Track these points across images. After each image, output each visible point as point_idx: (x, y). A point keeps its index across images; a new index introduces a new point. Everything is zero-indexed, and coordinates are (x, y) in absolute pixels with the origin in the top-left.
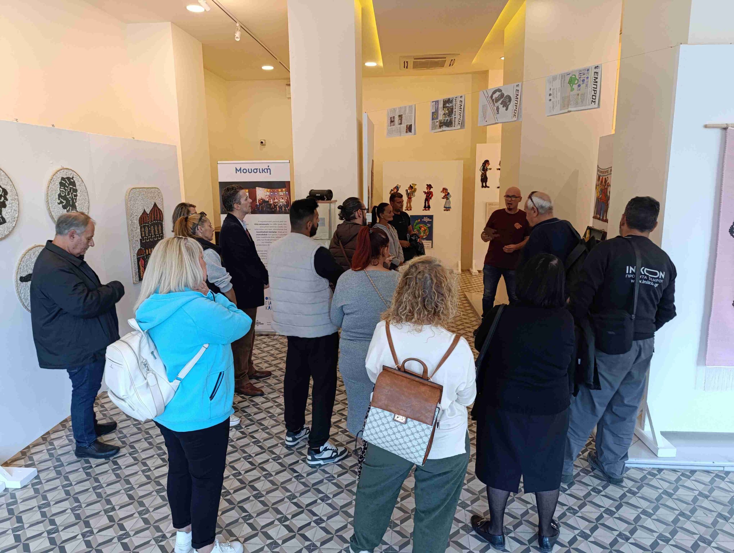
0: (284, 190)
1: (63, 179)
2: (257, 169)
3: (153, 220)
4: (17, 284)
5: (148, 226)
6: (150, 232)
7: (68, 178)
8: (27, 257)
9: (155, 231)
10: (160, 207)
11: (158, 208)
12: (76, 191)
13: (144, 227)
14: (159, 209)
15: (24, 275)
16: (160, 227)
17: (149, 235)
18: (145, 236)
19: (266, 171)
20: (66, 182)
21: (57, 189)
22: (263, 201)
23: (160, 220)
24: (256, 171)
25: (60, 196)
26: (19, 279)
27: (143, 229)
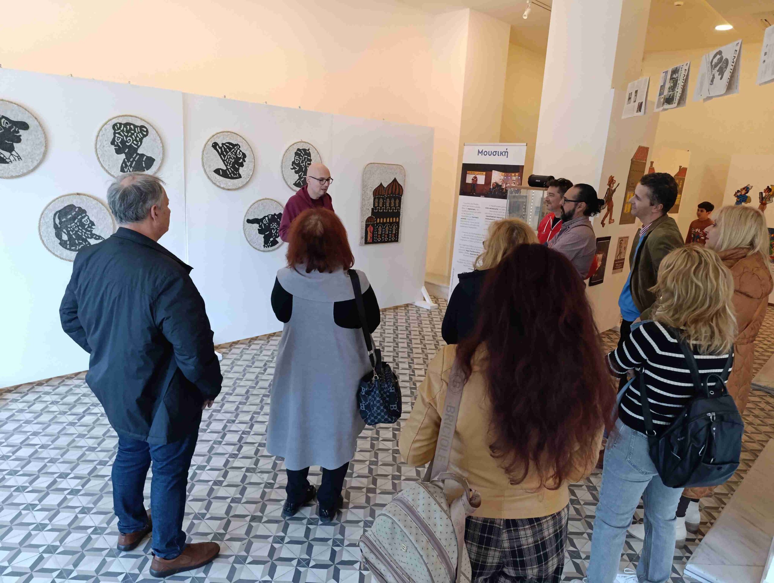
0: (517, 174)
1: (298, 150)
2: (496, 152)
3: (389, 193)
4: (244, 223)
5: (383, 199)
6: (384, 203)
7: (305, 150)
8: (256, 205)
9: (390, 204)
10: (400, 182)
11: (398, 183)
12: (310, 160)
13: (379, 198)
14: (399, 185)
15: (251, 218)
16: (397, 201)
17: (383, 206)
18: (378, 206)
19: (504, 153)
20: (302, 152)
21: (292, 157)
22: (497, 185)
23: (399, 194)
24: (495, 153)
25: (293, 163)
26: (246, 220)
27: (377, 200)
